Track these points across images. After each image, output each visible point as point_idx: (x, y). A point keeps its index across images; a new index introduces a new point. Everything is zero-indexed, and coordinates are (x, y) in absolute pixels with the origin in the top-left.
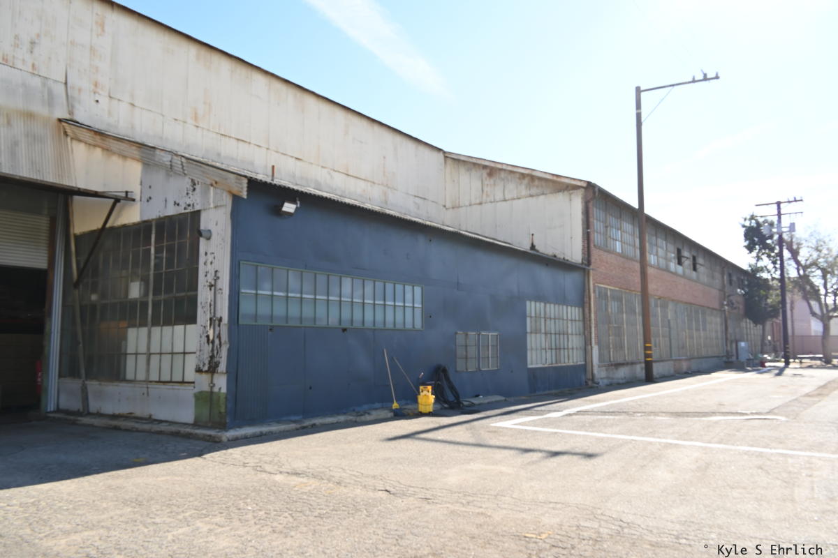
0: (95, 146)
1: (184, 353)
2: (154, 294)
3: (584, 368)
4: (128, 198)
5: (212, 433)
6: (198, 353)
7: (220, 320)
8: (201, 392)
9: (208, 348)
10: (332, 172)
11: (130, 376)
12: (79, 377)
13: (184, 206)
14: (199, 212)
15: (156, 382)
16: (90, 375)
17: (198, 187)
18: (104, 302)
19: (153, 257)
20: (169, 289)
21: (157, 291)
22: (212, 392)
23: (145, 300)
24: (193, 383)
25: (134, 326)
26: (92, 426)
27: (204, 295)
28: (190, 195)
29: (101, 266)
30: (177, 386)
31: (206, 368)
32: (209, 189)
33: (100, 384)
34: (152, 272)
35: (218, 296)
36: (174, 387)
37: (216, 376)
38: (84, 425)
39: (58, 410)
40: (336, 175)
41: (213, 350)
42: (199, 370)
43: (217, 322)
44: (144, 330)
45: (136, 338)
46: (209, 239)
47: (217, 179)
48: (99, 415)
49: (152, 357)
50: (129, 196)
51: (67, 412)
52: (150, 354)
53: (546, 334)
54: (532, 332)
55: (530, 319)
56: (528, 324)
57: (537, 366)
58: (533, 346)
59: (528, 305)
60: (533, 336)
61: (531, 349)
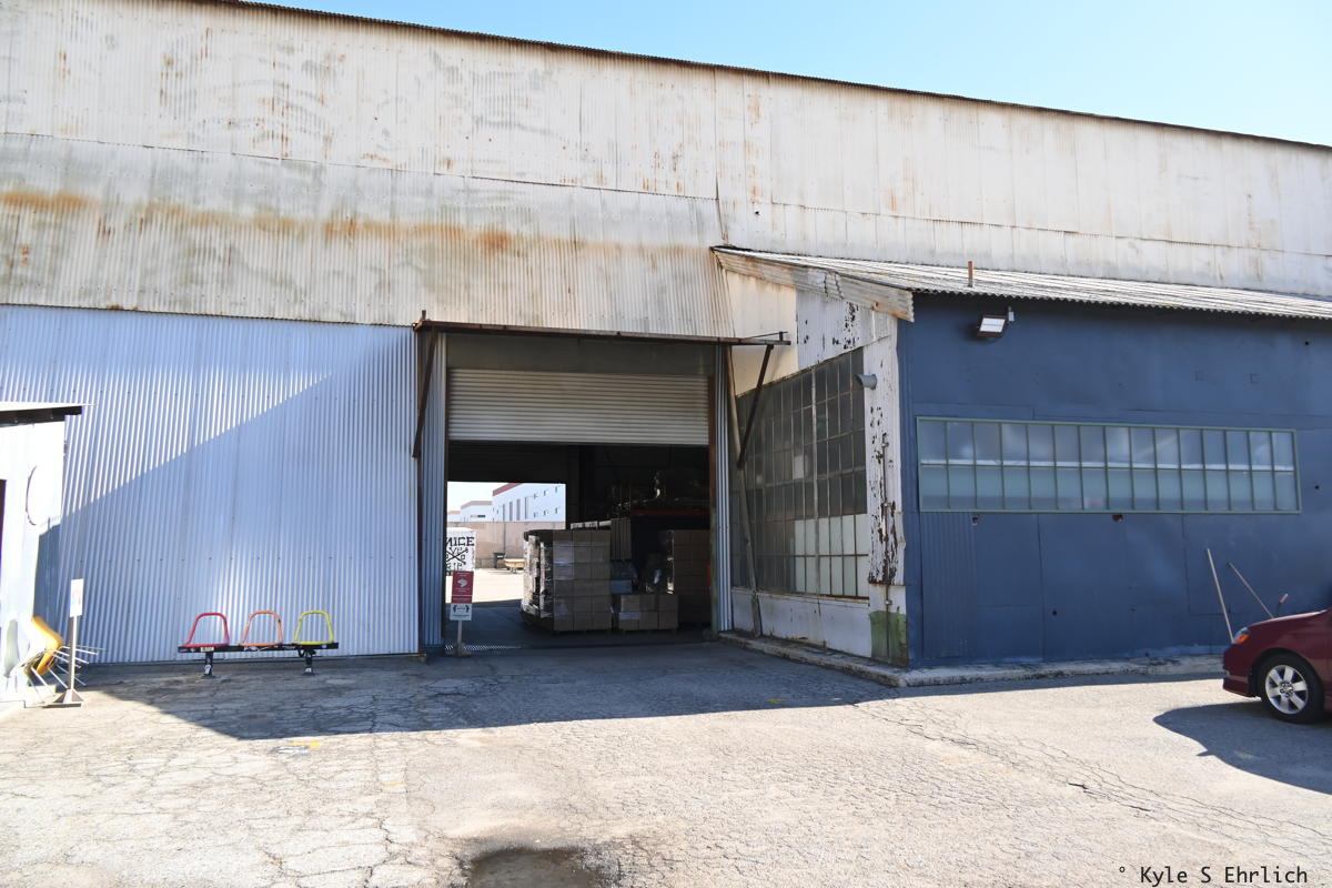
0: (749, 276)
1: (856, 555)
2: (819, 473)
4: (783, 340)
5: (887, 672)
6: (870, 555)
7: (893, 506)
8: (877, 613)
9: (881, 548)
10: (1138, 243)
11: (800, 587)
12: (751, 588)
13: (843, 343)
14: (860, 349)
15: (828, 596)
16: (760, 586)
17: (857, 314)
18: (769, 485)
19: (815, 420)
20: (834, 466)
21: (821, 470)
22: (888, 613)
23: (810, 480)
24: (868, 598)
25: (800, 518)
26: (762, 652)
27: (873, 471)
28: (850, 327)
29: (764, 439)
30: (850, 603)
31: (880, 578)
32: (870, 315)
33: (771, 597)
34: (815, 441)
35: (889, 471)
36: (848, 604)
37: (892, 588)
38: (754, 651)
39: (733, 630)
40: (1146, 247)
41: (887, 552)
42: (872, 581)
43: (890, 510)
44: (811, 523)
45: (806, 535)
46: (874, 388)
47: (878, 299)
48: (773, 638)
49: (822, 559)
50: (785, 339)
51: (741, 633)
52: (820, 556)
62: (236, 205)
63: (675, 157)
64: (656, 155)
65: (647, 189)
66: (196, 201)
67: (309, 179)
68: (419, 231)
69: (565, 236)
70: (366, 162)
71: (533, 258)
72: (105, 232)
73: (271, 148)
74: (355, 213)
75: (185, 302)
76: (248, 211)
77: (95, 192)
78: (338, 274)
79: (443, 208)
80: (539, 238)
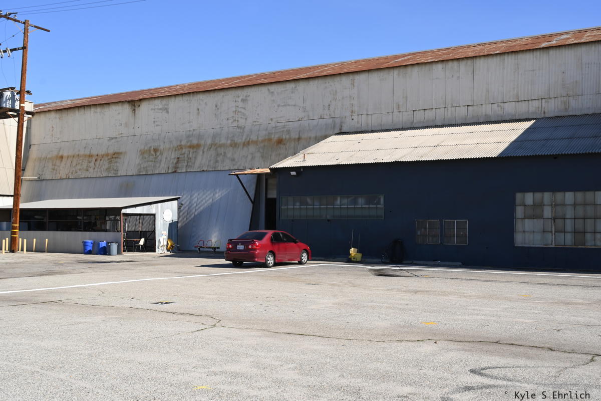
10: (502, 104)
40: (506, 105)
53: (554, 219)
54: (525, 218)
55: (523, 207)
56: (519, 212)
57: (532, 246)
58: (527, 229)
59: (519, 196)
60: (526, 220)
61: (524, 232)
62: (227, 141)
63: (329, 105)
64: (324, 106)
65: (321, 118)
66: (220, 141)
67: (242, 131)
68: (263, 141)
69: (297, 137)
70: (255, 124)
71: (288, 144)
72: (203, 152)
73: (235, 124)
74: (250, 139)
75: (215, 168)
76: (229, 142)
77: (202, 142)
78: (244, 156)
79: (269, 133)
80: (290, 138)
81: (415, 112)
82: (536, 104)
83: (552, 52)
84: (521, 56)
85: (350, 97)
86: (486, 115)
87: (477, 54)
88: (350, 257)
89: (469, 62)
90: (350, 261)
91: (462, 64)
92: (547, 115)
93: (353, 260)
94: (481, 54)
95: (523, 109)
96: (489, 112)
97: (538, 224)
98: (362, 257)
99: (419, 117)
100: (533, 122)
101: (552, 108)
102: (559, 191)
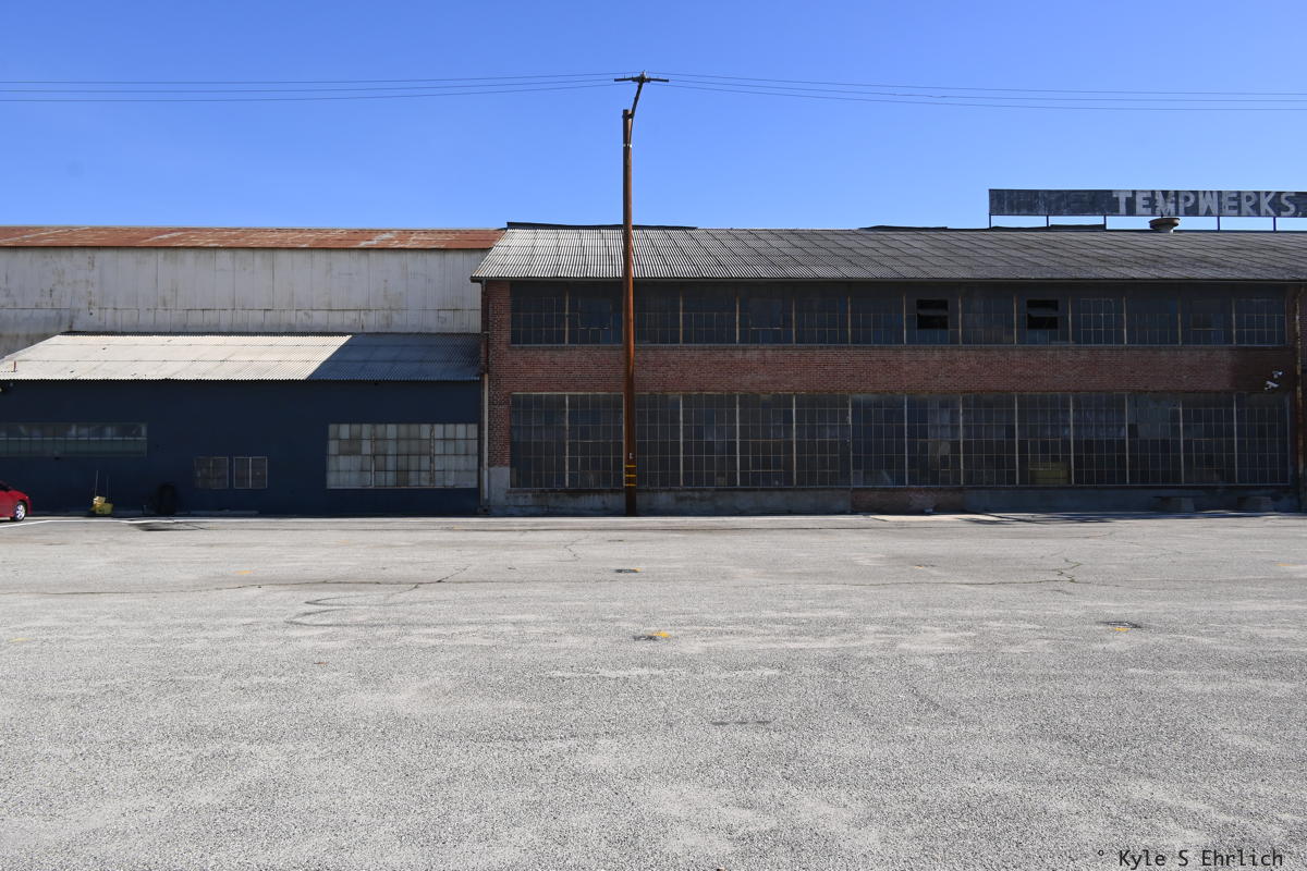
3: (477, 492)
10: (310, 312)
40: (315, 313)
53: (374, 456)
54: (339, 455)
55: (337, 442)
56: (333, 447)
57: (347, 487)
58: (341, 468)
59: (332, 428)
60: (341, 457)
61: (339, 471)
63: (51, 291)
64: (42, 290)
65: (38, 307)
81: (190, 312)
82: (353, 315)
83: (373, 255)
84: (334, 255)
85: (87, 281)
86: (290, 324)
87: (278, 245)
88: (93, 509)
89: (267, 254)
90: (93, 515)
91: (258, 256)
92: (366, 331)
93: (98, 512)
94: (284, 246)
95: (337, 320)
96: (293, 321)
97: (355, 461)
98: (113, 509)
99: (196, 319)
100: (349, 337)
101: (373, 322)
102: (381, 423)
